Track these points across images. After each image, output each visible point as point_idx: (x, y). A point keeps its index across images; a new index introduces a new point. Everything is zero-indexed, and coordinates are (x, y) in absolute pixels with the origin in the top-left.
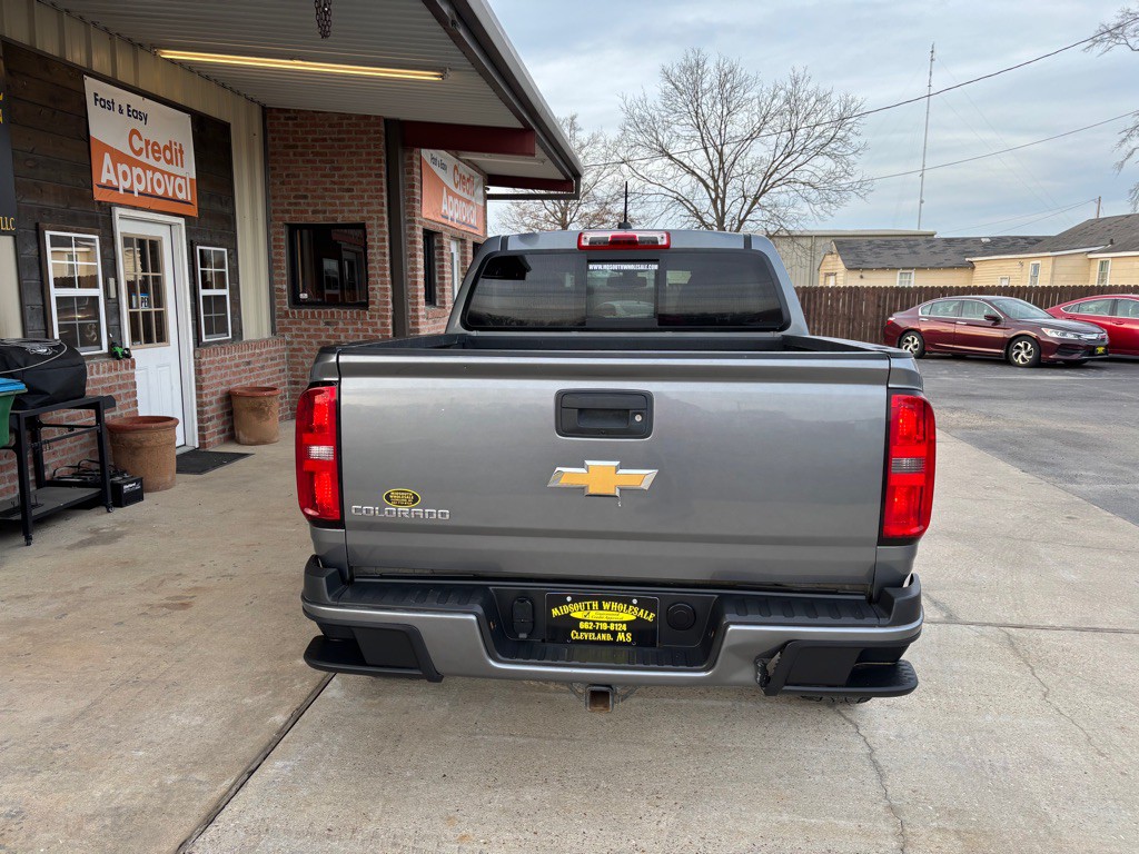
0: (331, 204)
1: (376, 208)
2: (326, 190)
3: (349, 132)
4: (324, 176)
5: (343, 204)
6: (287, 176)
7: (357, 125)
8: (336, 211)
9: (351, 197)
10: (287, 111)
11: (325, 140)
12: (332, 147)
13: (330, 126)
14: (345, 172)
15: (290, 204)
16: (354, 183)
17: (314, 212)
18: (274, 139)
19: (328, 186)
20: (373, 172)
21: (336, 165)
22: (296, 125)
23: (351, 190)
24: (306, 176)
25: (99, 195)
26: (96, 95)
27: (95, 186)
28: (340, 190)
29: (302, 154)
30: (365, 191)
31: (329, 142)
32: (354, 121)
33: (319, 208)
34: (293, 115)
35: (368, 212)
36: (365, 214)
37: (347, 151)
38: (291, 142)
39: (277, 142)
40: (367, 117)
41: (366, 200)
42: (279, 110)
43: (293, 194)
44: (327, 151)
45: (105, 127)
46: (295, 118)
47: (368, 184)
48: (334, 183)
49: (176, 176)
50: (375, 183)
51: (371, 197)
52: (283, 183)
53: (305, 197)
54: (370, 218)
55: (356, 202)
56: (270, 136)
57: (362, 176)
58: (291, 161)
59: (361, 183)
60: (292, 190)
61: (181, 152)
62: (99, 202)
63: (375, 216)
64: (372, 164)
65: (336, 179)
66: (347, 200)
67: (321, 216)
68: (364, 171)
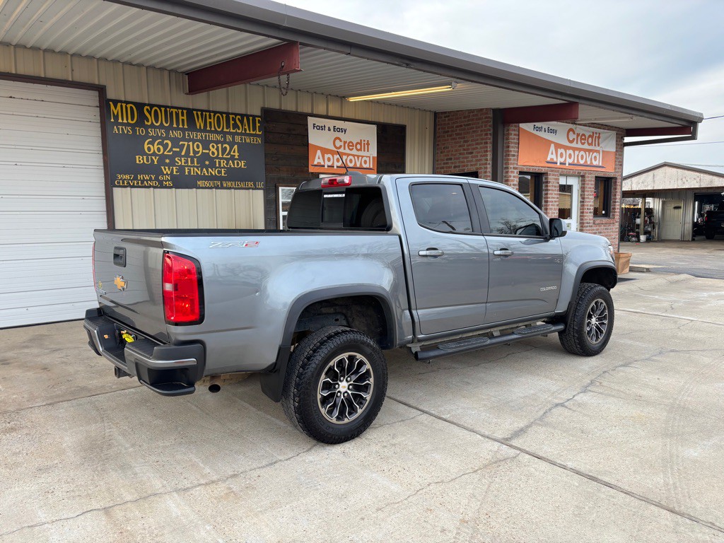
0: (462, 162)
1: (484, 162)
2: (460, 154)
3: (473, 120)
4: (460, 146)
5: (468, 161)
6: (444, 148)
7: (476, 115)
8: (464, 166)
9: (472, 157)
10: (445, 113)
11: (461, 126)
12: (464, 129)
13: (465, 118)
14: (470, 143)
15: (444, 164)
16: (474, 149)
17: (455, 167)
18: (439, 129)
19: (462, 152)
20: (483, 141)
21: (466, 139)
22: (449, 120)
23: (472, 153)
24: (452, 147)
25: (311, 170)
26: (314, 124)
27: (310, 166)
28: (467, 153)
29: (451, 136)
30: (479, 152)
31: (464, 127)
32: (475, 113)
33: (457, 164)
34: (447, 114)
35: (480, 165)
36: (478, 166)
37: (471, 131)
38: (447, 130)
39: (440, 130)
40: (482, 110)
41: (479, 158)
42: (442, 113)
43: (446, 158)
44: (462, 132)
45: (315, 138)
46: (449, 116)
47: (481, 148)
48: (464, 150)
49: (362, 157)
50: (484, 148)
51: (481, 156)
52: (441, 153)
53: (451, 159)
54: (481, 168)
55: (474, 159)
56: (438, 127)
57: (477, 144)
58: (446, 140)
59: (477, 148)
60: (445, 156)
61: (368, 144)
62: (312, 173)
63: (483, 167)
64: (483, 137)
65: (465, 147)
66: (470, 159)
67: (457, 169)
68: (479, 141)
